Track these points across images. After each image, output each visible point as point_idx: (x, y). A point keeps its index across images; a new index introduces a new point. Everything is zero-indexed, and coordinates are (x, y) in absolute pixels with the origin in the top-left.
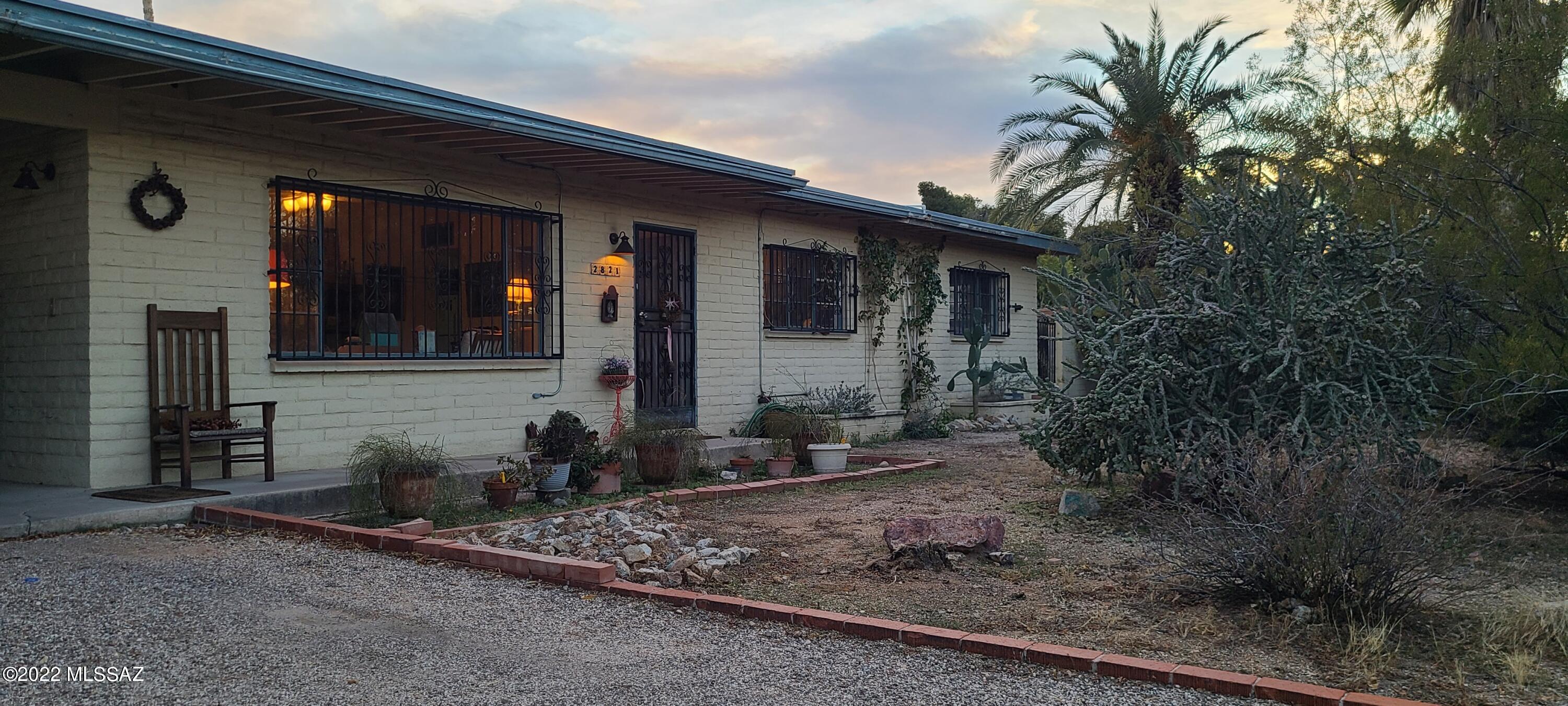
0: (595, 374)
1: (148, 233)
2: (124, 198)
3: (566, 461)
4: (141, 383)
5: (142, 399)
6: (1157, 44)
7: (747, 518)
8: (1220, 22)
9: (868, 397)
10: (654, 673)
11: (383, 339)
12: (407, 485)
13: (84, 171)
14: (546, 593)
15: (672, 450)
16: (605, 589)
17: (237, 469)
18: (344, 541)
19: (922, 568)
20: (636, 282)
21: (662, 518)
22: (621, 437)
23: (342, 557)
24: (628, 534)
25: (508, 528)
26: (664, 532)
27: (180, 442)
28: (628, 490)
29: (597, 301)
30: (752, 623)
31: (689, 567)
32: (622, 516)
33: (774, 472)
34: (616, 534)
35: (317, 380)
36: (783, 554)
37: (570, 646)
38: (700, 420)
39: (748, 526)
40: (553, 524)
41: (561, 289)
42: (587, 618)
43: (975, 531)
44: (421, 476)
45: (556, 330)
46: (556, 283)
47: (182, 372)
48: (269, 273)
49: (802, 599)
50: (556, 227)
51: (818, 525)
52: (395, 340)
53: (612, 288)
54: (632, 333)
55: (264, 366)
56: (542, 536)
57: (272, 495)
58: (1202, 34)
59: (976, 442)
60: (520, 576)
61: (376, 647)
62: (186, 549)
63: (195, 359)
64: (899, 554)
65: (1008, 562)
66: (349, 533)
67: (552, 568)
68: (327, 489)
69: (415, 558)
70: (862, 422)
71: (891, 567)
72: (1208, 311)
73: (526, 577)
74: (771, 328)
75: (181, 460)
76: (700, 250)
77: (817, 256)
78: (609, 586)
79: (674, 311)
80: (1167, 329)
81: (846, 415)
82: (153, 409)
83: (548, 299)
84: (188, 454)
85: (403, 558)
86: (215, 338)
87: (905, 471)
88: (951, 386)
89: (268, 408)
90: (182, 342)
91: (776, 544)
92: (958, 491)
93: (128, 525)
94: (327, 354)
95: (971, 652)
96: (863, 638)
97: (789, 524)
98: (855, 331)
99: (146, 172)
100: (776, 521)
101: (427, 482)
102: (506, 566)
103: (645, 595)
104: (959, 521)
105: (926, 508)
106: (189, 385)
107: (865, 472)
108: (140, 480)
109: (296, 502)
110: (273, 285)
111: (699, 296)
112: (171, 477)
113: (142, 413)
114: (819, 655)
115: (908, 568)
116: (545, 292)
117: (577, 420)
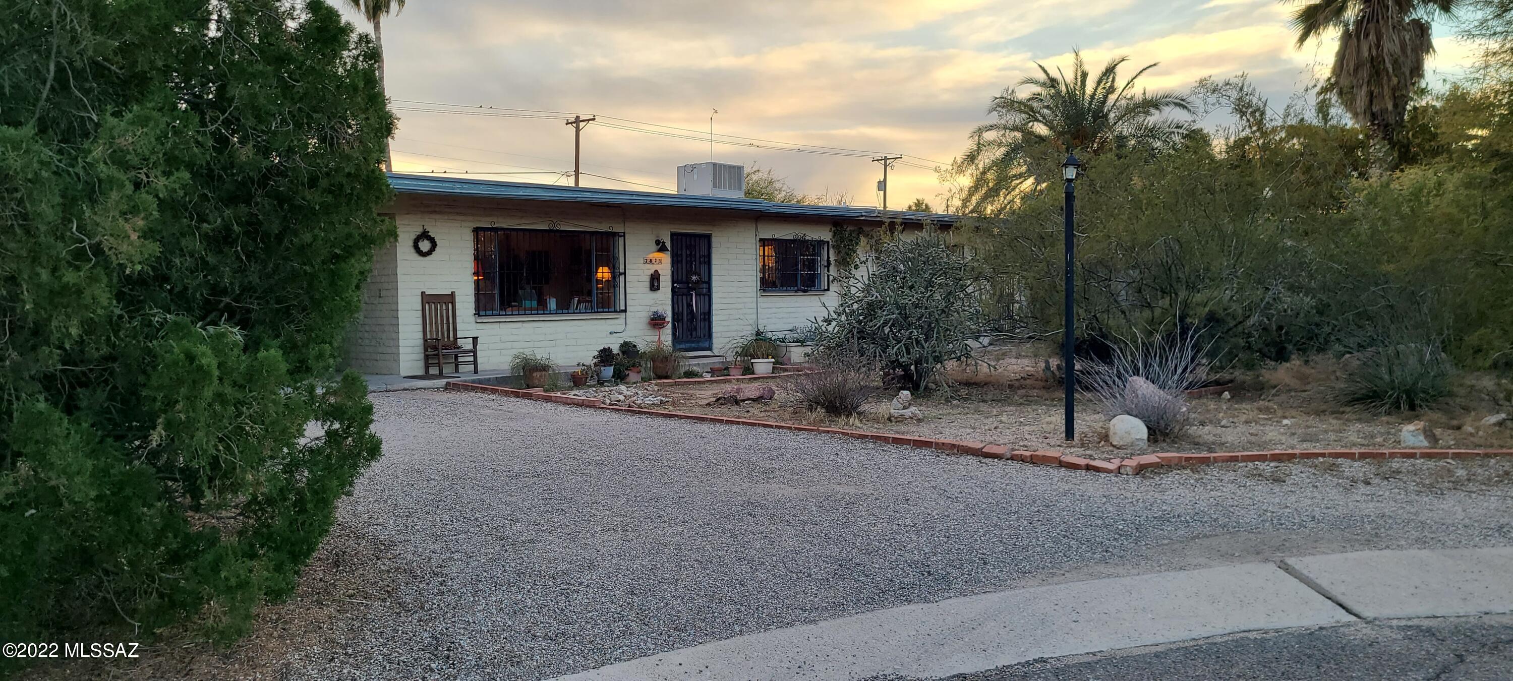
0: (646, 320)
1: (421, 258)
2: (411, 243)
3: (611, 365)
4: (420, 328)
5: (420, 335)
6: (1079, 74)
8: (1123, 60)
11: (528, 304)
12: (535, 374)
16: (596, 407)
17: (462, 368)
18: (507, 393)
19: (727, 404)
20: (672, 266)
21: (646, 390)
24: (620, 393)
25: (575, 391)
27: (438, 355)
28: (646, 381)
29: (648, 279)
32: (624, 388)
33: (732, 374)
34: (616, 393)
35: (497, 325)
36: (682, 402)
38: (715, 346)
39: (684, 394)
41: (625, 273)
44: (540, 371)
45: (622, 297)
46: (622, 270)
47: (436, 321)
48: (473, 272)
50: (621, 240)
52: (535, 304)
53: (656, 271)
54: (670, 296)
55: (472, 319)
57: (478, 378)
63: (442, 316)
64: (719, 399)
66: (509, 391)
67: (579, 401)
68: (502, 376)
69: (533, 399)
74: (764, 290)
75: (439, 363)
76: (714, 245)
77: (801, 244)
78: (598, 406)
79: (697, 282)
81: (809, 343)
82: (425, 340)
83: (618, 278)
84: (442, 361)
85: (529, 399)
86: (450, 305)
89: (475, 339)
90: (436, 308)
93: (422, 389)
94: (501, 313)
97: (704, 393)
98: (828, 290)
99: (419, 230)
100: (701, 393)
101: (543, 373)
102: (566, 401)
103: (609, 409)
104: (753, 388)
106: (440, 329)
108: (421, 372)
109: (488, 381)
110: (475, 278)
111: (714, 272)
112: (434, 371)
113: (420, 342)
116: (616, 274)
117: (635, 346)
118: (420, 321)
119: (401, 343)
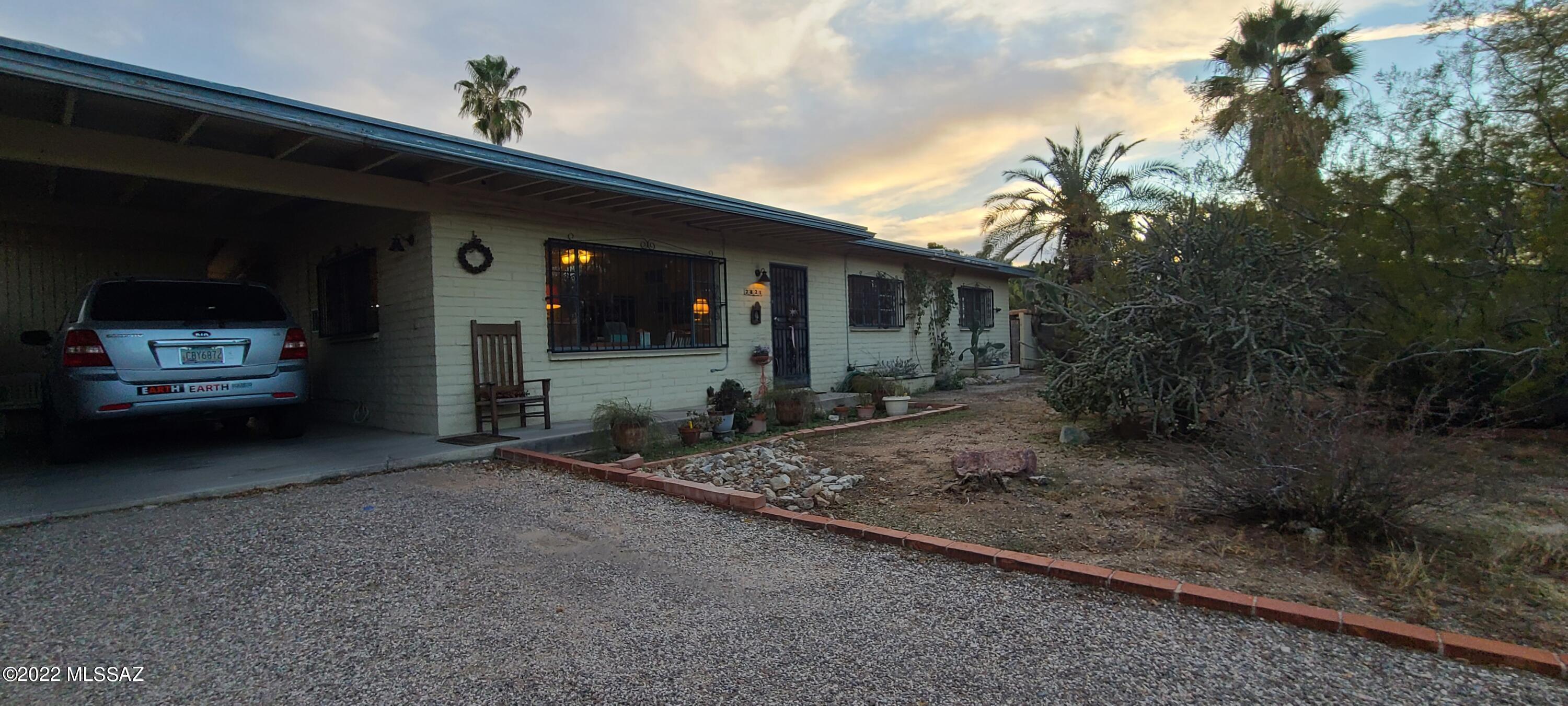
0: (748, 356)
1: (470, 276)
2: (454, 254)
3: (731, 413)
4: (469, 369)
5: (469, 379)
6: (1078, 149)
7: (850, 449)
9: (914, 366)
10: (801, 601)
11: (617, 338)
12: (628, 432)
13: (429, 238)
14: (717, 517)
15: (799, 403)
16: (758, 514)
17: (530, 421)
18: (583, 474)
19: (985, 490)
20: (772, 299)
21: (794, 451)
22: (766, 396)
23: (580, 486)
24: (773, 466)
25: (696, 460)
26: (797, 464)
27: (492, 406)
28: (771, 430)
29: (748, 312)
30: (872, 547)
31: (818, 494)
32: (768, 452)
33: (862, 415)
34: (765, 466)
35: (577, 364)
36: (881, 479)
37: (734, 569)
38: (813, 383)
39: (851, 455)
40: (722, 458)
41: (726, 305)
42: (746, 541)
43: (1017, 462)
44: (637, 426)
45: (724, 330)
46: (723, 301)
47: (493, 361)
48: (546, 299)
49: (903, 521)
50: (722, 267)
51: (899, 454)
52: (625, 338)
53: (757, 303)
54: (770, 331)
55: (545, 357)
56: (715, 468)
57: (546, 440)
58: (1106, 142)
59: (981, 391)
60: (698, 502)
61: (585, 572)
62: (481, 481)
63: (501, 353)
64: (967, 481)
65: (1044, 484)
66: (587, 468)
67: (720, 497)
68: (581, 435)
69: (628, 486)
70: (910, 381)
71: (962, 490)
72: (1174, 302)
73: (702, 503)
74: (854, 325)
75: (492, 417)
76: (809, 279)
77: (880, 280)
78: (761, 511)
79: (795, 316)
80: (1141, 315)
81: (901, 377)
82: (476, 385)
83: (718, 311)
84: (497, 413)
85: (620, 487)
86: (513, 340)
87: (944, 413)
88: (961, 358)
89: (546, 383)
90: (493, 344)
91: (874, 470)
92: (984, 426)
93: (453, 462)
94: (583, 349)
95: (1060, 578)
96: (963, 561)
97: (879, 454)
98: (904, 326)
99: (467, 238)
100: (872, 451)
101: (641, 430)
102: (689, 494)
103: (788, 520)
104: (1005, 454)
105: (968, 440)
106: (498, 370)
107: (920, 414)
108: (469, 430)
109: (560, 444)
110: (549, 307)
111: (810, 307)
112: (487, 428)
113: (470, 388)
114: (932, 581)
115: (975, 490)
116: (716, 306)
117: (738, 385)
118: (468, 360)
119: (440, 390)
